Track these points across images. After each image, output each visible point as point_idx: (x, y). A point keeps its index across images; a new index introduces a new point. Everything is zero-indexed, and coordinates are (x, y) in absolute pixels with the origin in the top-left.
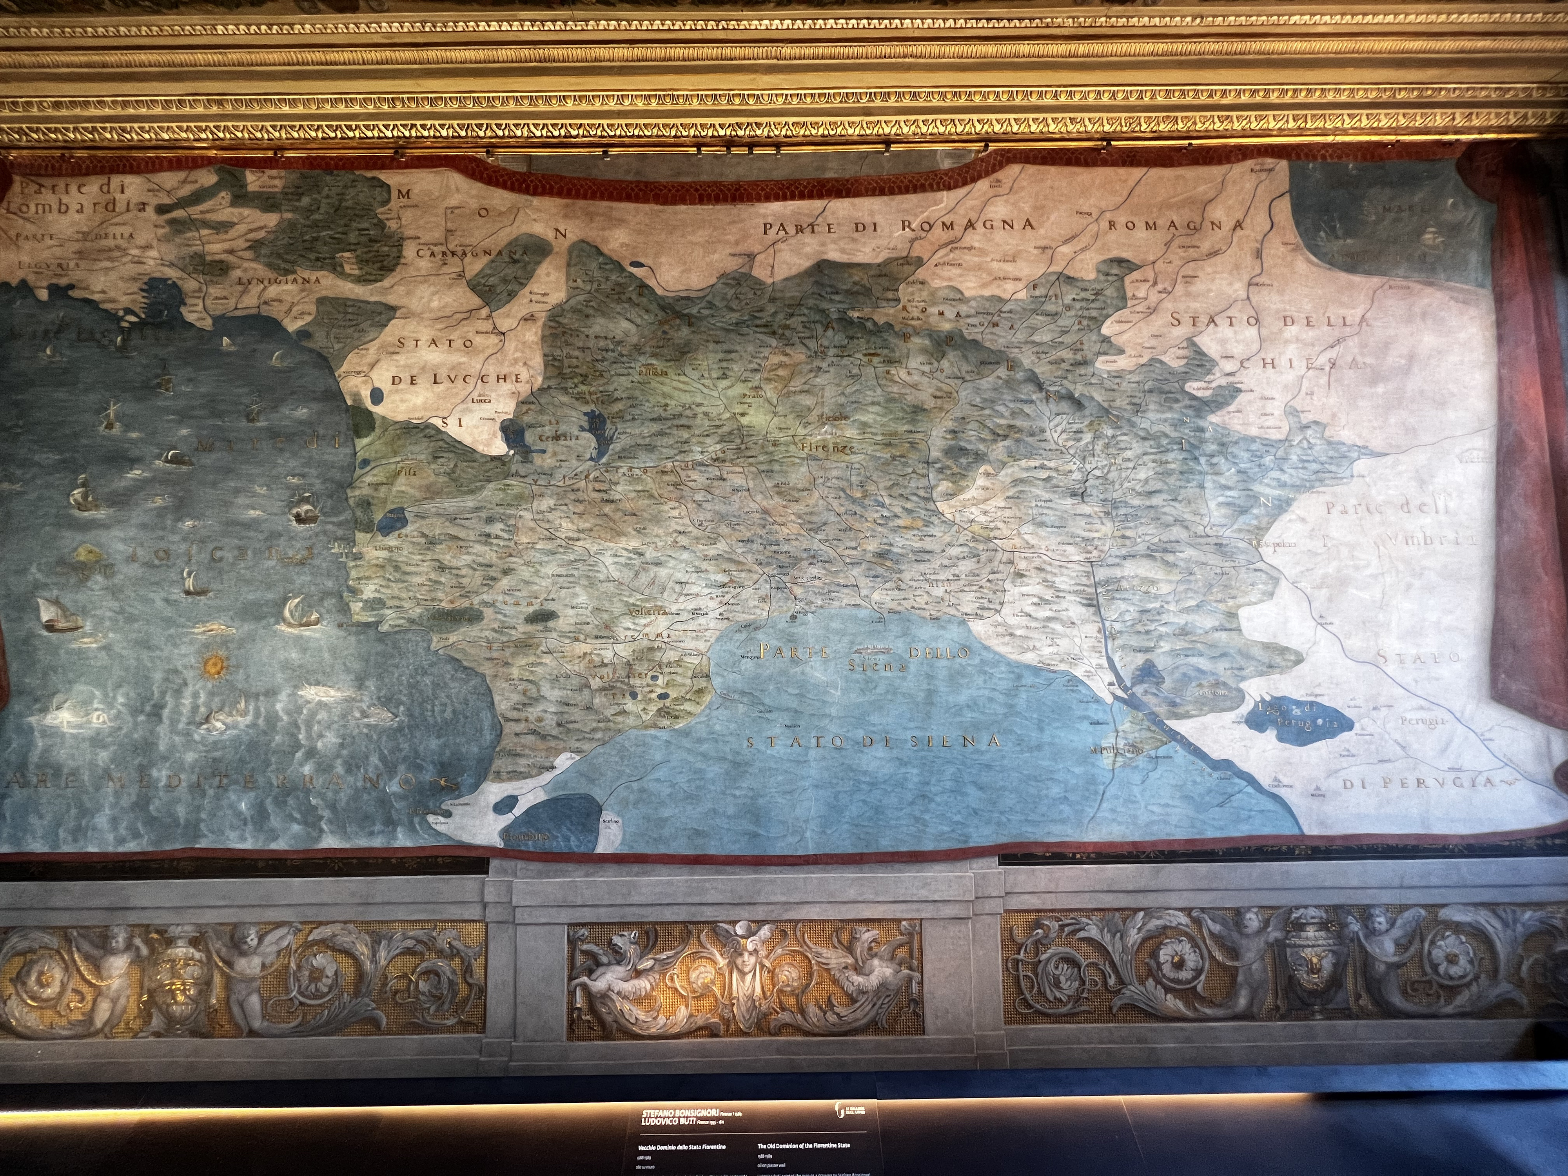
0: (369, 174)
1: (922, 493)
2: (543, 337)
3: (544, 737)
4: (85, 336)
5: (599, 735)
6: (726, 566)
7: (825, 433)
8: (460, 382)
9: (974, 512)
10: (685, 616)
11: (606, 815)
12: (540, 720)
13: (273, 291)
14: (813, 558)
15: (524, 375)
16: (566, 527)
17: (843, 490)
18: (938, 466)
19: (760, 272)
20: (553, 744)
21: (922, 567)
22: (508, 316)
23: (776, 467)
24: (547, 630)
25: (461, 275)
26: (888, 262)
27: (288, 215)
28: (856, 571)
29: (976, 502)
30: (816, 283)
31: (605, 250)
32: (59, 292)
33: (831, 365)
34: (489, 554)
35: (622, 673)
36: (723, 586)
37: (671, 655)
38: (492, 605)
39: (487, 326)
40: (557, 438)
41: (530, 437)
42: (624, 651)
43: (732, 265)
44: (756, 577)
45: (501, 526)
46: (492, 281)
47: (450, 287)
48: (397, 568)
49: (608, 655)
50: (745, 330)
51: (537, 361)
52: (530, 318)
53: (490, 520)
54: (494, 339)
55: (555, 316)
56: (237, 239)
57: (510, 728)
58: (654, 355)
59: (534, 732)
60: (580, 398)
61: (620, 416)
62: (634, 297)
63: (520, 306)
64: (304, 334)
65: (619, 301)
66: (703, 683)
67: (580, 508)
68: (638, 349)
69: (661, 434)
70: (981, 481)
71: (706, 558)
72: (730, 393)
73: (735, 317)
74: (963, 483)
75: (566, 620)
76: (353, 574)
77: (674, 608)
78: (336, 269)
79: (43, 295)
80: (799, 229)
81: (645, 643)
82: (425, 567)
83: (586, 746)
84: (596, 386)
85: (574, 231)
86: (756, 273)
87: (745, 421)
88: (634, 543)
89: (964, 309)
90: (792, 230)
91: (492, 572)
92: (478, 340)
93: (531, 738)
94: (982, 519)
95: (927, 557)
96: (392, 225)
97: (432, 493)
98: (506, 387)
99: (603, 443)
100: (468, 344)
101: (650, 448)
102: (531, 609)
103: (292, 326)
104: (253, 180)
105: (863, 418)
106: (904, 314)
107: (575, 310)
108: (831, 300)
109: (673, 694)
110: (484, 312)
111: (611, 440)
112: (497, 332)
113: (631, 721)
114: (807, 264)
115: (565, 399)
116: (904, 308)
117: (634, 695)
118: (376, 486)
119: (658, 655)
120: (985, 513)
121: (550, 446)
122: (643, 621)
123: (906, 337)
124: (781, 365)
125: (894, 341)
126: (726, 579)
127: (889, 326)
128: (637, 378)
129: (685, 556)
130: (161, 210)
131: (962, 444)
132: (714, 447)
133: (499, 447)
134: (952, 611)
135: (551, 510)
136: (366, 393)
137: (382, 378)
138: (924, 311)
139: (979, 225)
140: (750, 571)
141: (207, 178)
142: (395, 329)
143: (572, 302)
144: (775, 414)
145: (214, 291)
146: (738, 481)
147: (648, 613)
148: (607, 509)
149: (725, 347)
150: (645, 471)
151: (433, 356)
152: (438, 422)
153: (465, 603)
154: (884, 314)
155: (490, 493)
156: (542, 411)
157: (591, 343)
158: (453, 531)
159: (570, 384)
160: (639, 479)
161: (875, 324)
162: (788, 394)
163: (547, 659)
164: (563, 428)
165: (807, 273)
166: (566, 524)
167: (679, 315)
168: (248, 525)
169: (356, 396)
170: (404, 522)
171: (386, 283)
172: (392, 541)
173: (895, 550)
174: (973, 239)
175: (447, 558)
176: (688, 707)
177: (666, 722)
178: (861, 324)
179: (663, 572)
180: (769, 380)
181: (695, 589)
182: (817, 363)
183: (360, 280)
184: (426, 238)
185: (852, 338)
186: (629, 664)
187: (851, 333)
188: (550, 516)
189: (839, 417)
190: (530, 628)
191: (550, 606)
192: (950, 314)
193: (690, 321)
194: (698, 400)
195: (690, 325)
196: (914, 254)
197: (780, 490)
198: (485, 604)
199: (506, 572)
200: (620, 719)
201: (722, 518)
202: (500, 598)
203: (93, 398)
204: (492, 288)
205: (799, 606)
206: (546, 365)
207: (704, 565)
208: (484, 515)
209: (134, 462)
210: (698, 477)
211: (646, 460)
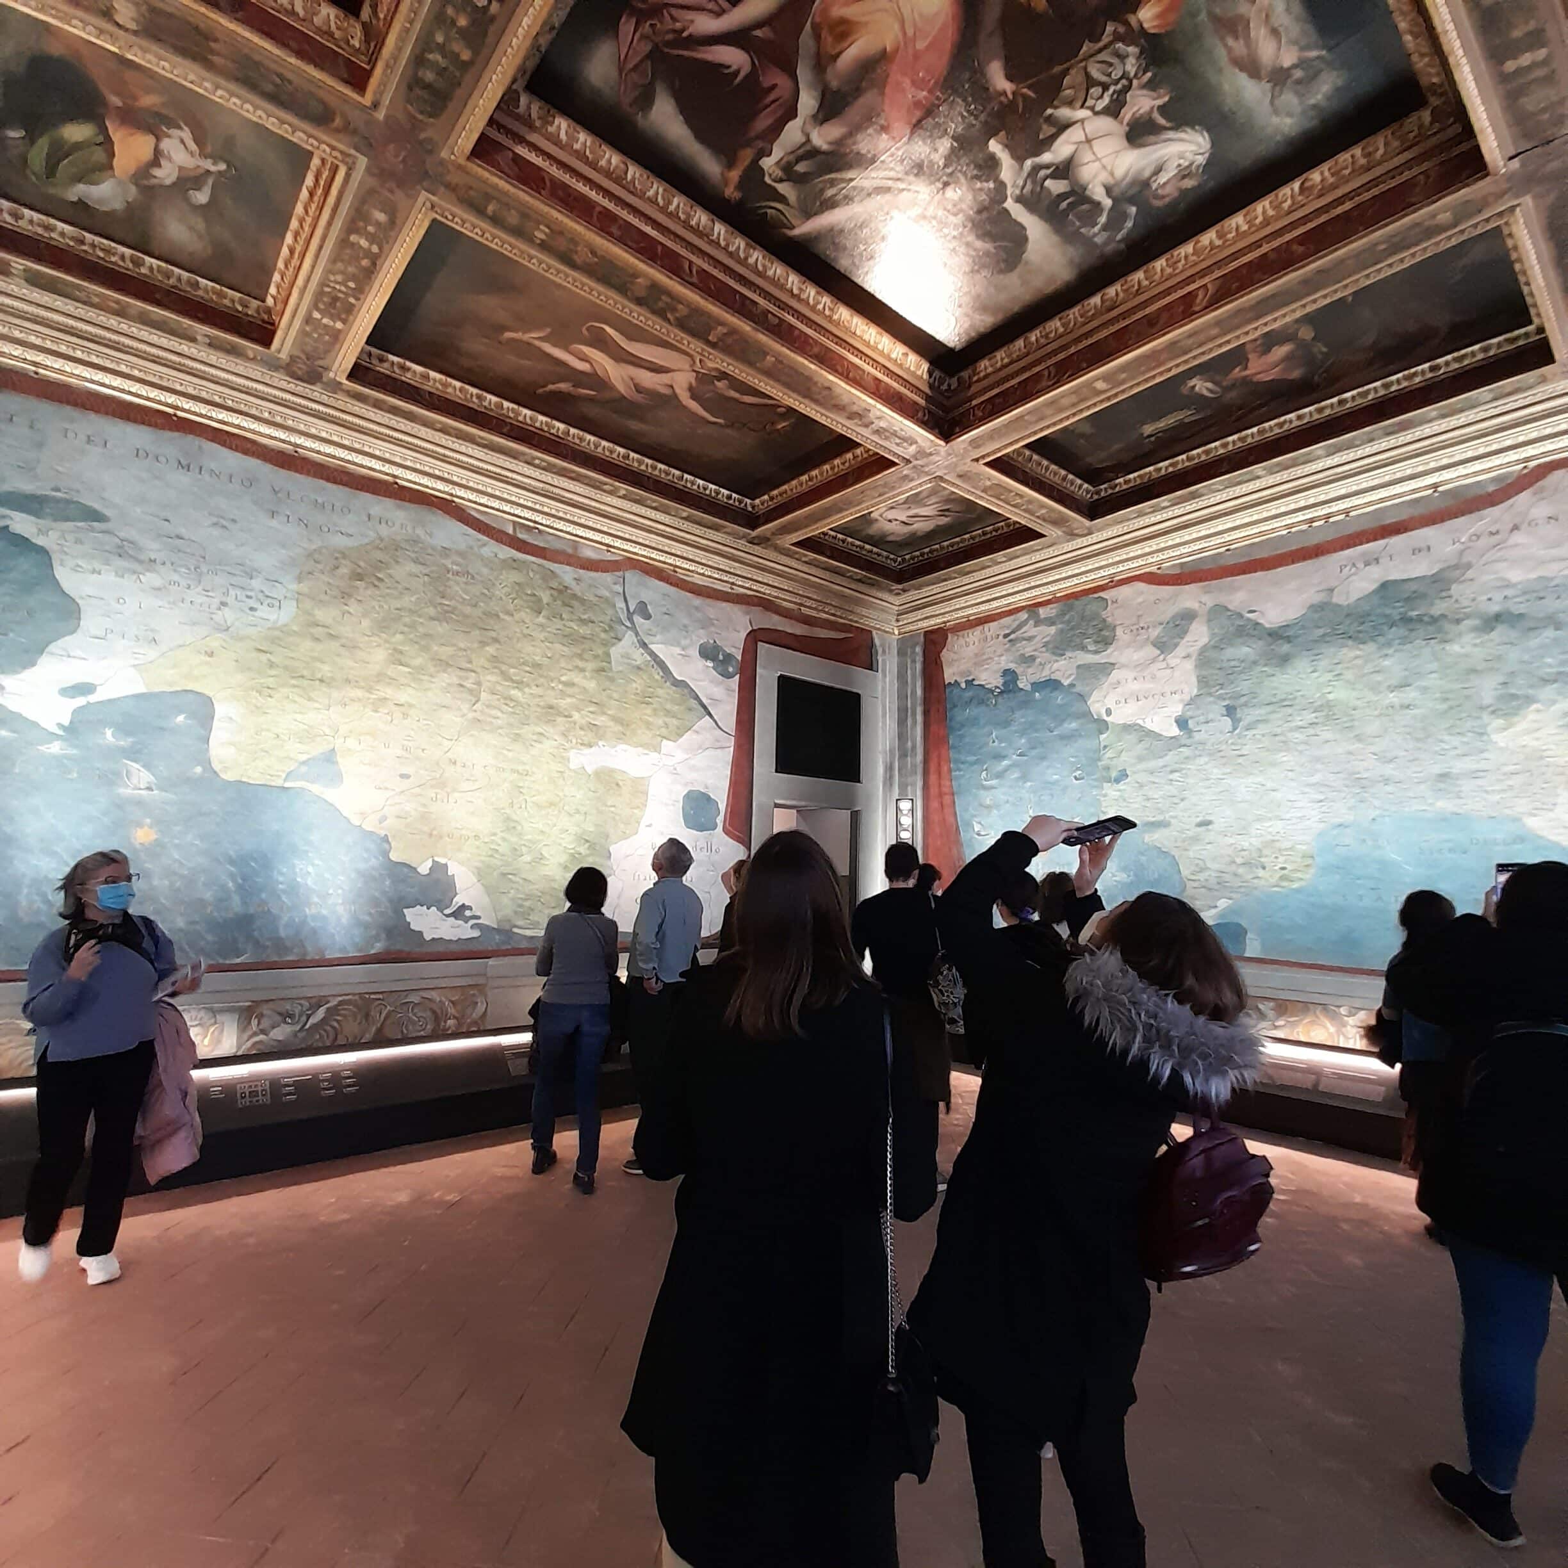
0: (1096, 595)
1: (1476, 730)
2: (1196, 666)
3: (1210, 889)
4: (982, 702)
5: (1243, 890)
6: (1322, 789)
7: (1393, 698)
8: (1150, 698)
9: (1526, 740)
10: (1294, 821)
11: (1249, 935)
12: (1207, 880)
13: (1056, 666)
14: (1386, 781)
15: (1186, 690)
16: (1216, 772)
17: (1409, 734)
18: (1492, 709)
19: (1338, 599)
20: (1216, 893)
21: (1479, 782)
22: (1174, 657)
23: (1356, 723)
24: (1208, 830)
25: (1148, 639)
26: (1442, 570)
27: (1060, 626)
28: (1423, 787)
29: (1528, 732)
30: (1382, 597)
31: (1230, 607)
32: (969, 683)
33: (1396, 651)
34: (1172, 790)
35: (1255, 855)
36: (1321, 801)
37: (1287, 844)
38: (1175, 817)
39: (1164, 665)
40: (1207, 722)
41: (1191, 723)
42: (1256, 842)
43: (1317, 598)
44: (1343, 795)
45: (1177, 774)
46: (1164, 639)
47: (1142, 647)
48: (1124, 800)
49: (1246, 845)
50: (1328, 639)
51: (1194, 680)
52: (1188, 656)
53: (1172, 772)
54: (1169, 671)
55: (1203, 650)
56: (1037, 642)
57: (1190, 884)
58: (1266, 665)
59: (1204, 887)
60: (1221, 698)
61: (1245, 705)
62: (1251, 631)
63: (1180, 651)
64: (1072, 685)
65: (1241, 636)
66: (1309, 861)
67: (1224, 760)
68: (1255, 663)
69: (1274, 712)
70: (1532, 716)
71: (1308, 785)
72: (1321, 680)
73: (1321, 632)
74: (1516, 719)
75: (1219, 824)
76: (1104, 804)
77: (1288, 816)
78: (1083, 648)
79: (963, 685)
80: (1367, 564)
81: (1270, 837)
82: (1139, 799)
83: (1233, 895)
84: (1228, 690)
85: (1209, 600)
86: (1335, 600)
87: (1331, 697)
88: (1260, 779)
89: (1509, 592)
90: (1361, 565)
91: (1176, 800)
92: (1159, 674)
93: (1203, 890)
94: (1535, 743)
95: (1482, 774)
96: (1109, 620)
97: (1141, 759)
98: (1177, 697)
99: (1236, 722)
100: (1154, 677)
101: (1265, 721)
102: (1198, 820)
103: (1066, 683)
104: (1043, 612)
105: (1424, 684)
106: (1457, 606)
107: (1215, 647)
108: (1394, 608)
109: (1289, 867)
110: (1162, 657)
111: (1240, 720)
112: (1168, 667)
113: (1262, 882)
114: (1375, 586)
115: (1211, 699)
116: (1457, 601)
117: (1264, 868)
118: (1111, 759)
119: (1277, 845)
120: (1537, 739)
121: (1203, 727)
122: (1268, 824)
123: (1458, 621)
124: (1357, 657)
125: (1447, 626)
126: (1322, 797)
127: (1443, 616)
128: (1255, 680)
129: (1294, 784)
130: (1005, 636)
131: (1513, 691)
132: (1310, 717)
133: (1175, 731)
134: (1508, 812)
135: (1206, 763)
136: (1103, 711)
137: (1110, 702)
138: (1474, 600)
139: (1524, 526)
140: (1339, 791)
141: (1024, 616)
142: (1116, 674)
143: (1212, 643)
144: (1354, 689)
145: (1030, 671)
146: (1328, 735)
147: (1270, 819)
148: (1240, 760)
149: (1316, 652)
150: (1263, 735)
151: (1135, 686)
152: (1140, 722)
153: (1160, 818)
154: (1439, 608)
155: (1171, 757)
156: (1198, 708)
157: (1224, 665)
158: (1152, 779)
159: (1214, 690)
160: (1259, 741)
161: (1432, 617)
162: (1364, 675)
163: (1209, 847)
164: (1211, 716)
165: (1375, 592)
166: (1215, 771)
167: (1281, 637)
168: (1055, 783)
169: (1099, 714)
170: (1127, 776)
171: (1109, 651)
172: (1121, 786)
173: (1454, 771)
174: (1518, 538)
175: (1150, 794)
176: (1299, 875)
177: (1285, 884)
178: (1419, 619)
179: (1278, 795)
180: (1348, 668)
181: (1300, 804)
182: (1386, 651)
183: (1096, 652)
184: (1127, 622)
185: (1412, 630)
186: (1260, 850)
187: (1411, 627)
188: (1206, 767)
189: (1403, 685)
190: (1199, 829)
191: (1209, 818)
192: (1498, 596)
193: (1288, 639)
194: (1298, 688)
195: (1289, 642)
196: (1465, 560)
197: (1359, 738)
198: (1172, 817)
199: (1182, 800)
200: (1256, 881)
201: (1318, 759)
202: (1181, 814)
203: (986, 730)
204: (1164, 643)
205: (1378, 812)
206: (1199, 682)
207: (1307, 790)
208: (1169, 769)
209: (1004, 757)
210: (1299, 736)
211: (1262, 729)
